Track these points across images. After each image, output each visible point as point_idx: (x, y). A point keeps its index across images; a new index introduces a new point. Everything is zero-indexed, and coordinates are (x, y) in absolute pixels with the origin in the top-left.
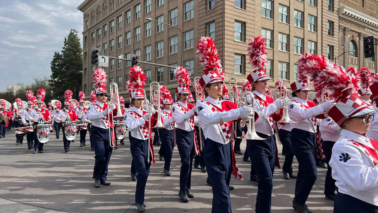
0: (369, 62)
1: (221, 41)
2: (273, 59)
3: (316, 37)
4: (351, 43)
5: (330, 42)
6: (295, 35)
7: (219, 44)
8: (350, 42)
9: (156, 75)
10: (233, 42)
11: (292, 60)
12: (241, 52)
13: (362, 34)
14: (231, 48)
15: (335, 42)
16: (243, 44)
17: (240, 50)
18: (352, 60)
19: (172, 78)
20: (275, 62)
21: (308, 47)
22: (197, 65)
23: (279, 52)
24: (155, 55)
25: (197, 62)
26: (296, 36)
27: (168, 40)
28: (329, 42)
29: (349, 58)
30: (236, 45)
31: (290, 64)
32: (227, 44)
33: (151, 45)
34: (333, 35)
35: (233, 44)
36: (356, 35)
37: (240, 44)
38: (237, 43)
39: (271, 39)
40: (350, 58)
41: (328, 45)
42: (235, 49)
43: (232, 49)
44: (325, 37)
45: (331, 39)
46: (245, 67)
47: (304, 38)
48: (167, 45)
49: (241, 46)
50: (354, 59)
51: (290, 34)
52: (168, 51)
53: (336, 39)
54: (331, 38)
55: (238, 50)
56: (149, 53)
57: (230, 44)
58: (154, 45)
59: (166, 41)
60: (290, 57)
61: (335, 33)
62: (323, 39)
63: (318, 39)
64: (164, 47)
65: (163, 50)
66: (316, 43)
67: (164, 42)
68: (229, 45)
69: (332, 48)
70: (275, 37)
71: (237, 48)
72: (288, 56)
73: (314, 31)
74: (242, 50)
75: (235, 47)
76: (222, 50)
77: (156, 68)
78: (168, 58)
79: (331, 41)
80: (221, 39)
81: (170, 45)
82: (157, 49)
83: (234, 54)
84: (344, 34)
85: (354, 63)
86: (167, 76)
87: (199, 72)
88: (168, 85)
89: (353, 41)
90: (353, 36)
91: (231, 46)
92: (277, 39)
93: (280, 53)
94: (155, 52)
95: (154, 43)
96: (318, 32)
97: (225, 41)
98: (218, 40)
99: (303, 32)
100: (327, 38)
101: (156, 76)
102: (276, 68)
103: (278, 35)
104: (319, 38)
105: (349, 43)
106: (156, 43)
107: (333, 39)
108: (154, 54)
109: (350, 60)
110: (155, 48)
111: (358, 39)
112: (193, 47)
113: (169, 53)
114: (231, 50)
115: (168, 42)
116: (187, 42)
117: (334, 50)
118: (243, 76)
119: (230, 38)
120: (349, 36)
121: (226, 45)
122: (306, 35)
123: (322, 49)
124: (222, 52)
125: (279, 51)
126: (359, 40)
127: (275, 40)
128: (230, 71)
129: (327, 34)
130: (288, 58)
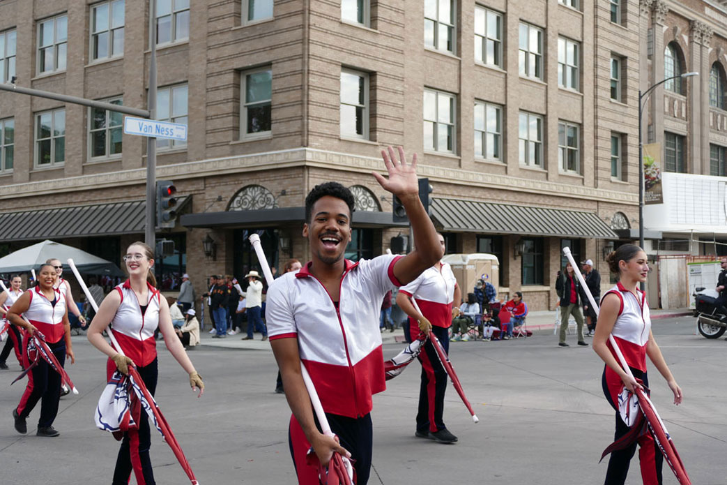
0: (713, 112)
1: (298, 20)
2: (460, 90)
3: (580, 25)
4: (668, 52)
5: (618, 45)
6: (521, 16)
7: (287, 30)
8: (667, 47)
9: (36, 139)
10: (335, 27)
11: (512, 97)
12: (363, 63)
13: (698, 24)
14: (330, 46)
15: (631, 45)
16: (369, 34)
17: (359, 54)
18: (672, 106)
19: (99, 151)
20: (466, 101)
21: (557, 57)
22: (200, 104)
23: (477, 68)
24: (33, 63)
25: (204, 92)
26: (525, 19)
27: (88, 12)
28: (614, 43)
29: (665, 96)
30: (348, 37)
31: (509, 110)
32: (317, 33)
33: (15, 27)
34: (624, 22)
35: (338, 35)
36: (681, 27)
37: (359, 34)
38: (349, 32)
39: (452, 22)
40: (666, 98)
41: (613, 54)
42: (341, 49)
43: (332, 52)
44: (604, 29)
45: (619, 36)
46: (373, 116)
47: (547, 25)
48: (82, 28)
49: (361, 41)
50: (679, 102)
51: (507, 10)
52: (86, 53)
53: (632, 36)
54: (620, 32)
55: (354, 53)
56: (8, 58)
57: (326, 32)
58: (30, 27)
59: (79, 16)
60: (508, 85)
61: (629, 17)
62: (600, 32)
63: (585, 34)
64: (70, 35)
65: (63, 48)
66: (579, 45)
67: (70, 18)
68: (323, 35)
69: (620, 60)
70: (464, 18)
71: (350, 48)
72: (502, 83)
73: (572, 5)
74: (364, 55)
75: (342, 43)
76: (300, 52)
77: (34, 113)
78: (85, 75)
79: (619, 40)
80: (295, 14)
81: (94, 30)
82: (41, 43)
83: (340, 68)
84: (653, 24)
85: (678, 115)
86: (80, 141)
87: (209, 128)
88: (83, 173)
89: (674, 46)
90: (675, 30)
91: (331, 40)
92: (471, 27)
93: (479, 73)
94: (34, 53)
95: (31, 21)
96: (585, 10)
97: (312, 23)
98: (284, 17)
99: (544, 9)
100: (610, 32)
101: (32, 142)
102: (467, 121)
103: (473, 12)
104: (589, 29)
105: (664, 51)
106: (36, 21)
107: (625, 34)
108: (30, 59)
109: (667, 105)
110: (34, 38)
111: (686, 38)
112: (185, 39)
113: (87, 58)
114: (330, 54)
115: (87, 18)
116: (161, 22)
117: (628, 72)
118: (367, 147)
119: (327, 13)
120: (665, 28)
121: (314, 35)
122: (552, 17)
123: (596, 66)
124: (300, 60)
125: (476, 65)
126: (691, 42)
127: (464, 28)
128: (327, 125)
129: (608, 16)
130: (501, 90)
